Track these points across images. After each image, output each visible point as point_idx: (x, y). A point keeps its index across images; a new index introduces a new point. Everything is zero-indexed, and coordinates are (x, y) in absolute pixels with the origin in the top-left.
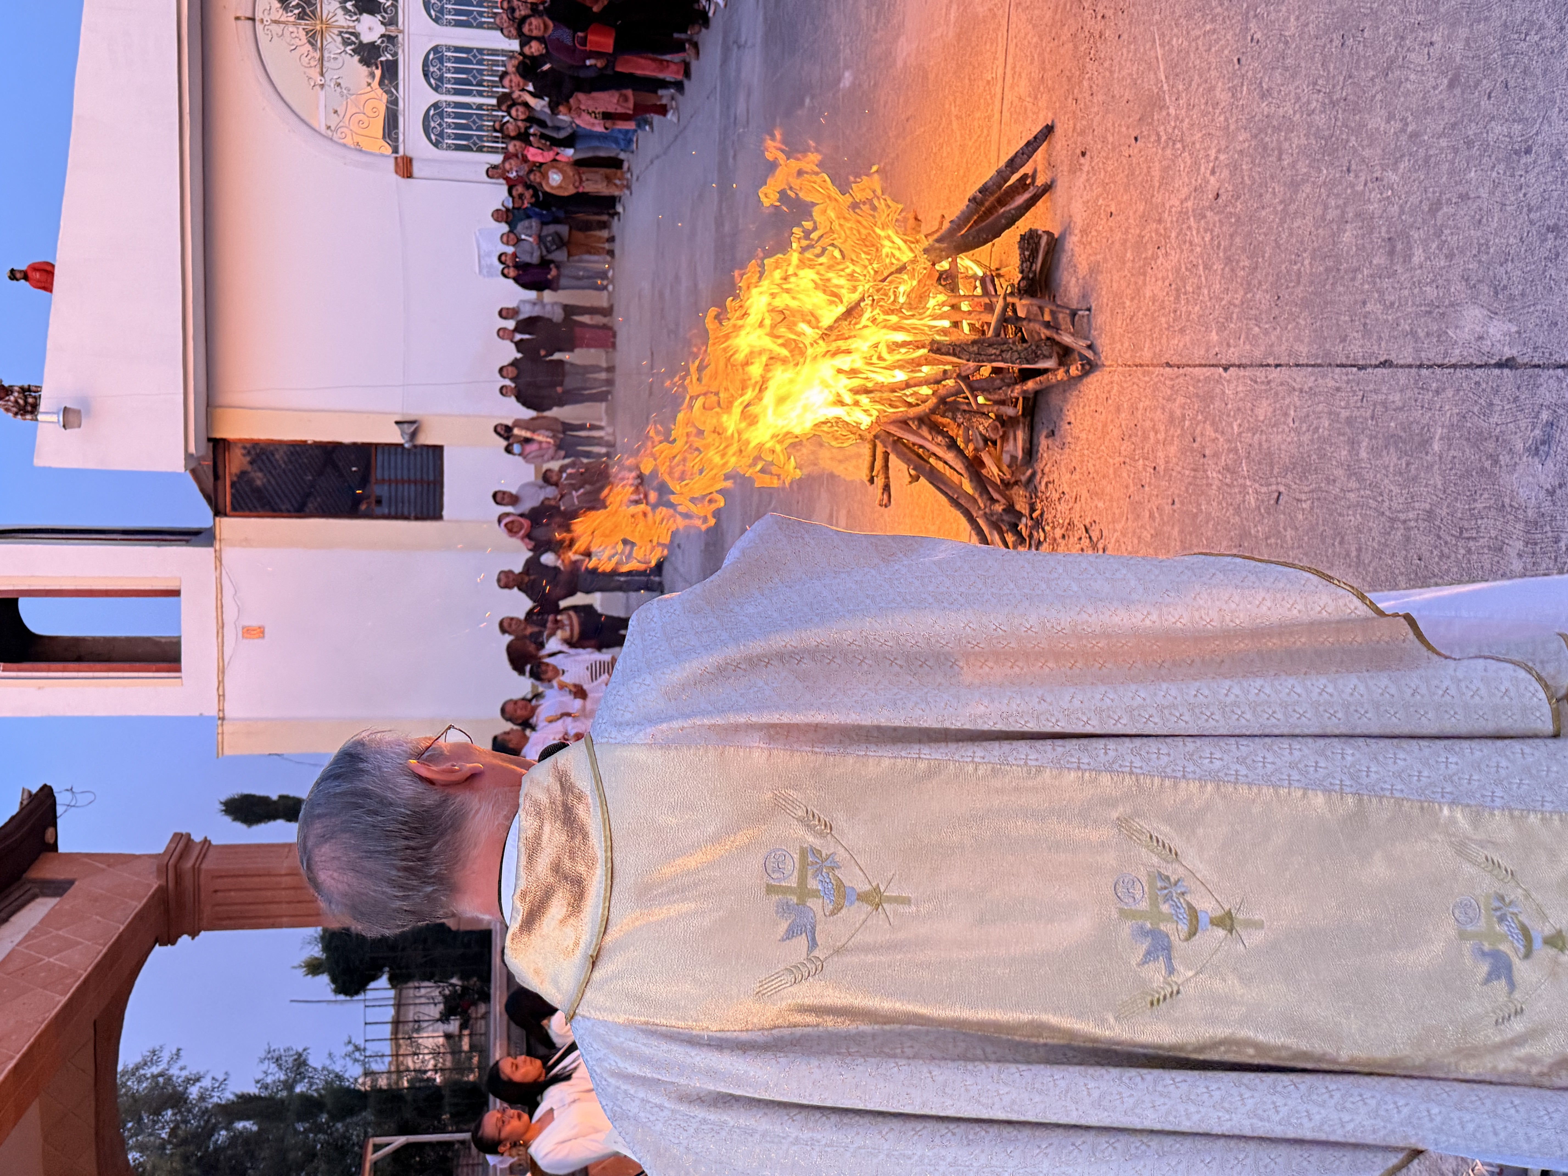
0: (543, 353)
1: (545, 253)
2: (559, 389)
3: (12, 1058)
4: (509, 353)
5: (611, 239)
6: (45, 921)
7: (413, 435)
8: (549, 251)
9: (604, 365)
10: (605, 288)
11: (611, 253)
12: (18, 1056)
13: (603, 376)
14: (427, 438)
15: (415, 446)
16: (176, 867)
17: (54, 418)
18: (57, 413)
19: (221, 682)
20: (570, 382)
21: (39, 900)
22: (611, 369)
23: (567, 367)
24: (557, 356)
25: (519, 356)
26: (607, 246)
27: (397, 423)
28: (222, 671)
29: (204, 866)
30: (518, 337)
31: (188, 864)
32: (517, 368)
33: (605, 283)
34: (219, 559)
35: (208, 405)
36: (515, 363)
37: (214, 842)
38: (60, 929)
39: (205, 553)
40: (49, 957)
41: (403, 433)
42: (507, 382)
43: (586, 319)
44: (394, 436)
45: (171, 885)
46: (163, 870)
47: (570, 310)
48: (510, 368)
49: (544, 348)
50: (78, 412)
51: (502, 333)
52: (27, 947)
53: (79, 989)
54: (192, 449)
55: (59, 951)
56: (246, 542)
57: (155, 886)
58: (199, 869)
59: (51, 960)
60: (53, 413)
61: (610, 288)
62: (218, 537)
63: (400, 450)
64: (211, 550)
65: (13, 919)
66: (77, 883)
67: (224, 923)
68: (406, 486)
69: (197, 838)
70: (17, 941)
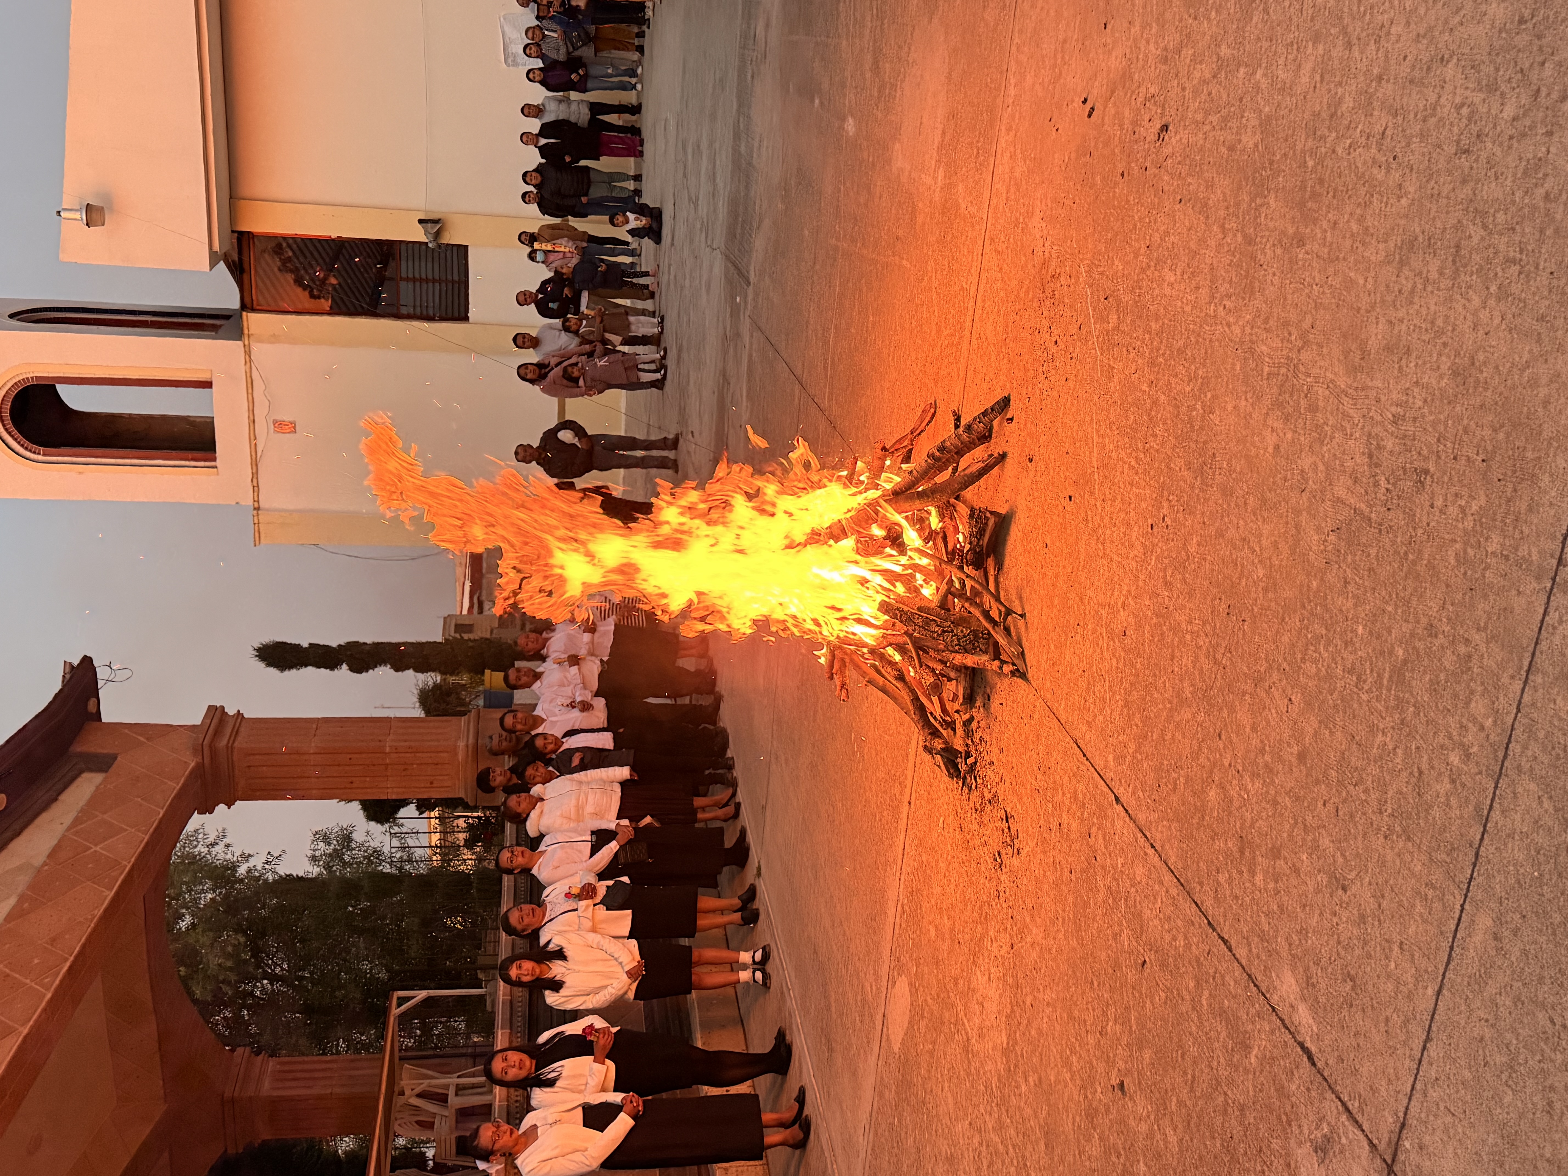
0: (568, 159)
1: (571, 49)
2: (584, 200)
3: (66, 960)
4: (533, 158)
5: (641, 35)
6: (94, 803)
7: (437, 235)
8: (575, 49)
9: (632, 173)
10: (634, 87)
11: (640, 49)
12: (72, 958)
13: (631, 185)
14: (453, 237)
15: (439, 246)
16: (210, 746)
17: (77, 215)
18: (80, 210)
19: (255, 475)
20: (597, 192)
21: (85, 775)
22: (638, 178)
23: (592, 175)
24: (583, 163)
25: (544, 161)
26: (636, 42)
27: (421, 221)
28: (255, 463)
29: (236, 744)
30: (543, 141)
31: (223, 742)
32: (542, 175)
33: (633, 80)
34: (248, 352)
35: (231, 198)
36: (539, 169)
37: (246, 716)
38: (105, 813)
39: (235, 347)
40: (96, 845)
41: (426, 232)
42: (531, 188)
43: (612, 118)
44: (419, 235)
45: (207, 761)
46: (198, 750)
47: (596, 108)
48: (534, 174)
49: (571, 156)
50: (101, 210)
51: (526, 138)
52: (76, 833)
53: (124, 882)
54: (216, 247)
55: (105, 839)
56: (274, 339)
57: (193, 764)
58: (232, 748)
59: (98, 849)
60: (76, 210)
61: (639, 87)
62: (246, 331)
63: (424, 247)
64: (240, 343)
65: (62, 797)
66: (119, 759)
67: (258, 793)
68: (431, 285)
69: (231, 711)
70: (65, 826)
